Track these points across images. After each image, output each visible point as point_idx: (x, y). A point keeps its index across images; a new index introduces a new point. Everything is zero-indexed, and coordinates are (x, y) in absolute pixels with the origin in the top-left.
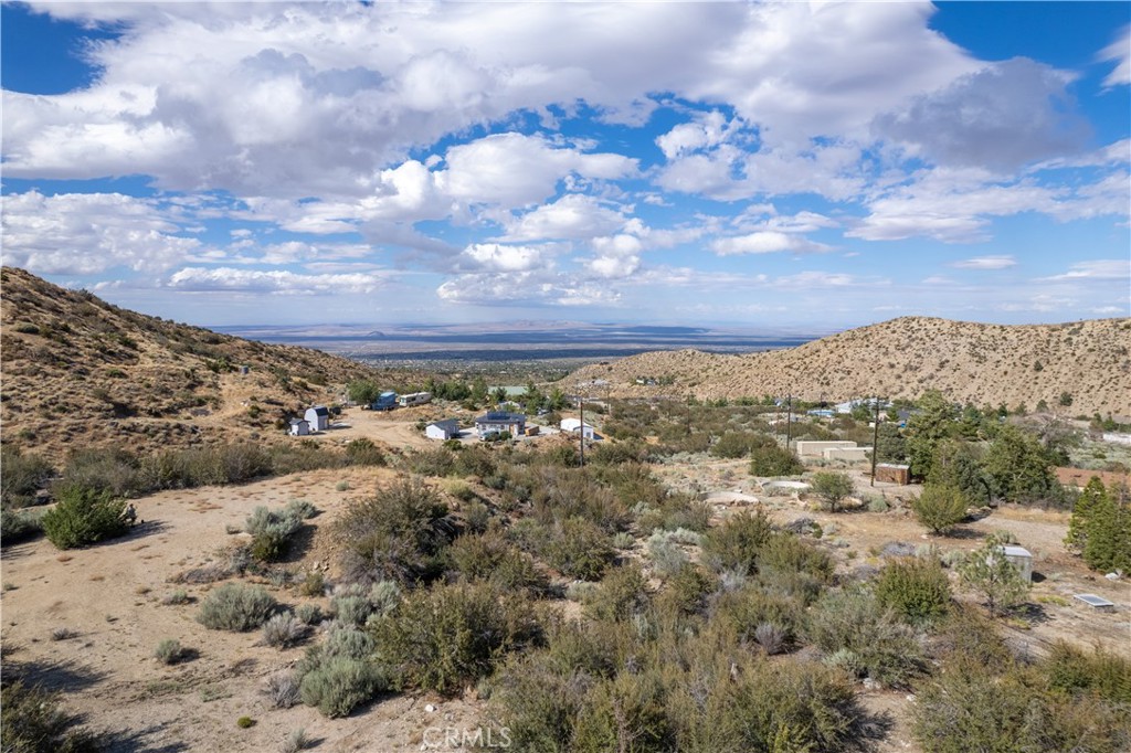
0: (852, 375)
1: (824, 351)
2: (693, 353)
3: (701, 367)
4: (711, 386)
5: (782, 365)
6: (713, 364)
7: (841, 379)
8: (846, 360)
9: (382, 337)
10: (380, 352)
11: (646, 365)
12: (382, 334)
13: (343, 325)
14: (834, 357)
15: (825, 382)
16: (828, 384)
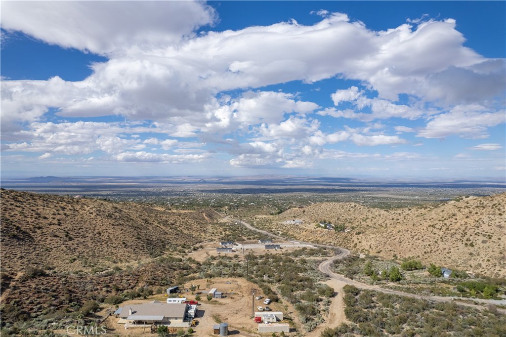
0: (493, 239)
1: (459, 216)
2: (355, 206)
3: (362, 217)
4: (372, 236)
5: (426, 224)
6: (370, 216)
7: (484, 242)
8: (483, 225)
9: (205, 182)
10: (202, 189)
11: (325, 211)
12: (205, 181)
13: (189, 176)
14: (470, 221)
15: (469, 243)
16: (472, 245)
